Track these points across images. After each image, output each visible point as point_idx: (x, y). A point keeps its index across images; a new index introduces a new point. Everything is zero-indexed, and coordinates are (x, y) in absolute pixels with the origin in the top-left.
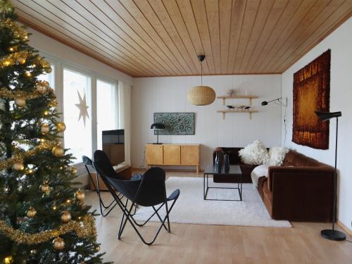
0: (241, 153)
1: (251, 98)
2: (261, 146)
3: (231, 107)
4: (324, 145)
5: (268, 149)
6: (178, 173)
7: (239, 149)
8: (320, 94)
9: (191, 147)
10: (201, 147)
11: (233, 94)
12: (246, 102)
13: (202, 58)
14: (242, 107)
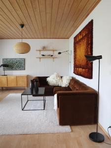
0: (48, 79)
1: (54, 51)
2: (58, 76)
3: (43, 55)
4: (90, 76)
5: (62, 77)
6: (16, 91)
7: (47, 77)
8: (87, 47)
9: (22, 77)
10: (28, 77)
11: (44, 48)
12: (51, 53)
13: (22, 26)
14: (49, 55)
